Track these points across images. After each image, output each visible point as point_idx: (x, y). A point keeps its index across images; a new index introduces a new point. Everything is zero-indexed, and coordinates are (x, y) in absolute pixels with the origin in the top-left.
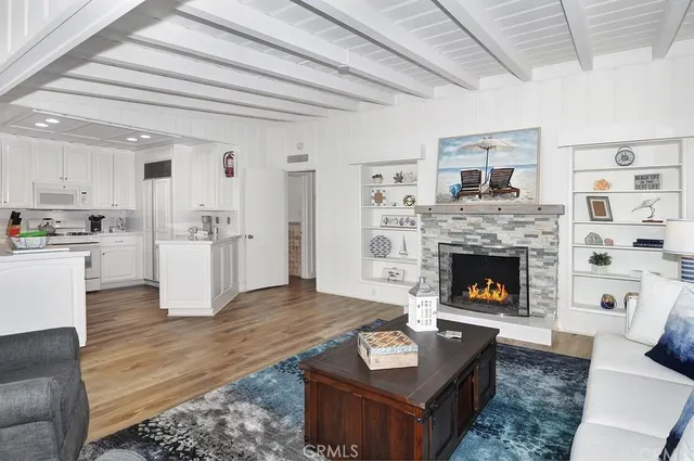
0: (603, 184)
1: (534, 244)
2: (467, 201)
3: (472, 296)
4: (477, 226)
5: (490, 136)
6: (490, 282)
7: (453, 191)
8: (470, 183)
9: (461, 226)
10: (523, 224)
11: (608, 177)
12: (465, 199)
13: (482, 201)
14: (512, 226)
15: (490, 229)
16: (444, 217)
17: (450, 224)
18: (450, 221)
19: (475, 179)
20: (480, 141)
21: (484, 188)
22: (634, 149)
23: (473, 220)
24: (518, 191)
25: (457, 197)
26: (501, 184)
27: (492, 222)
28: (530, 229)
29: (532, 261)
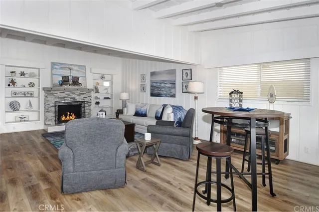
0: (98, 84)
1: (86, 100)
2: (65, 86)
3: (63, 119)
4: (69, 95)
5: (71, 65)
6: (68, 113)
7: (59, 82)
8: (65, 80)
9: (63, 95)
10: (83, 94)
11: (99, 82)
12: (64, 85)
13: (70, 87)
14: (80, 95)
15: (73, 96)
16: (56, 92)
17: (59, 94)
18: (59, 93)
19: (67, 79)
20: (68, 66)
21: (71, 83)
22: (105, 76)
23: (68, 93)
24: (81, 84)
25: (61, 85)
26: (76, 82)
27: (74, 93)
28: (85, 96)
29: (86, 105)
